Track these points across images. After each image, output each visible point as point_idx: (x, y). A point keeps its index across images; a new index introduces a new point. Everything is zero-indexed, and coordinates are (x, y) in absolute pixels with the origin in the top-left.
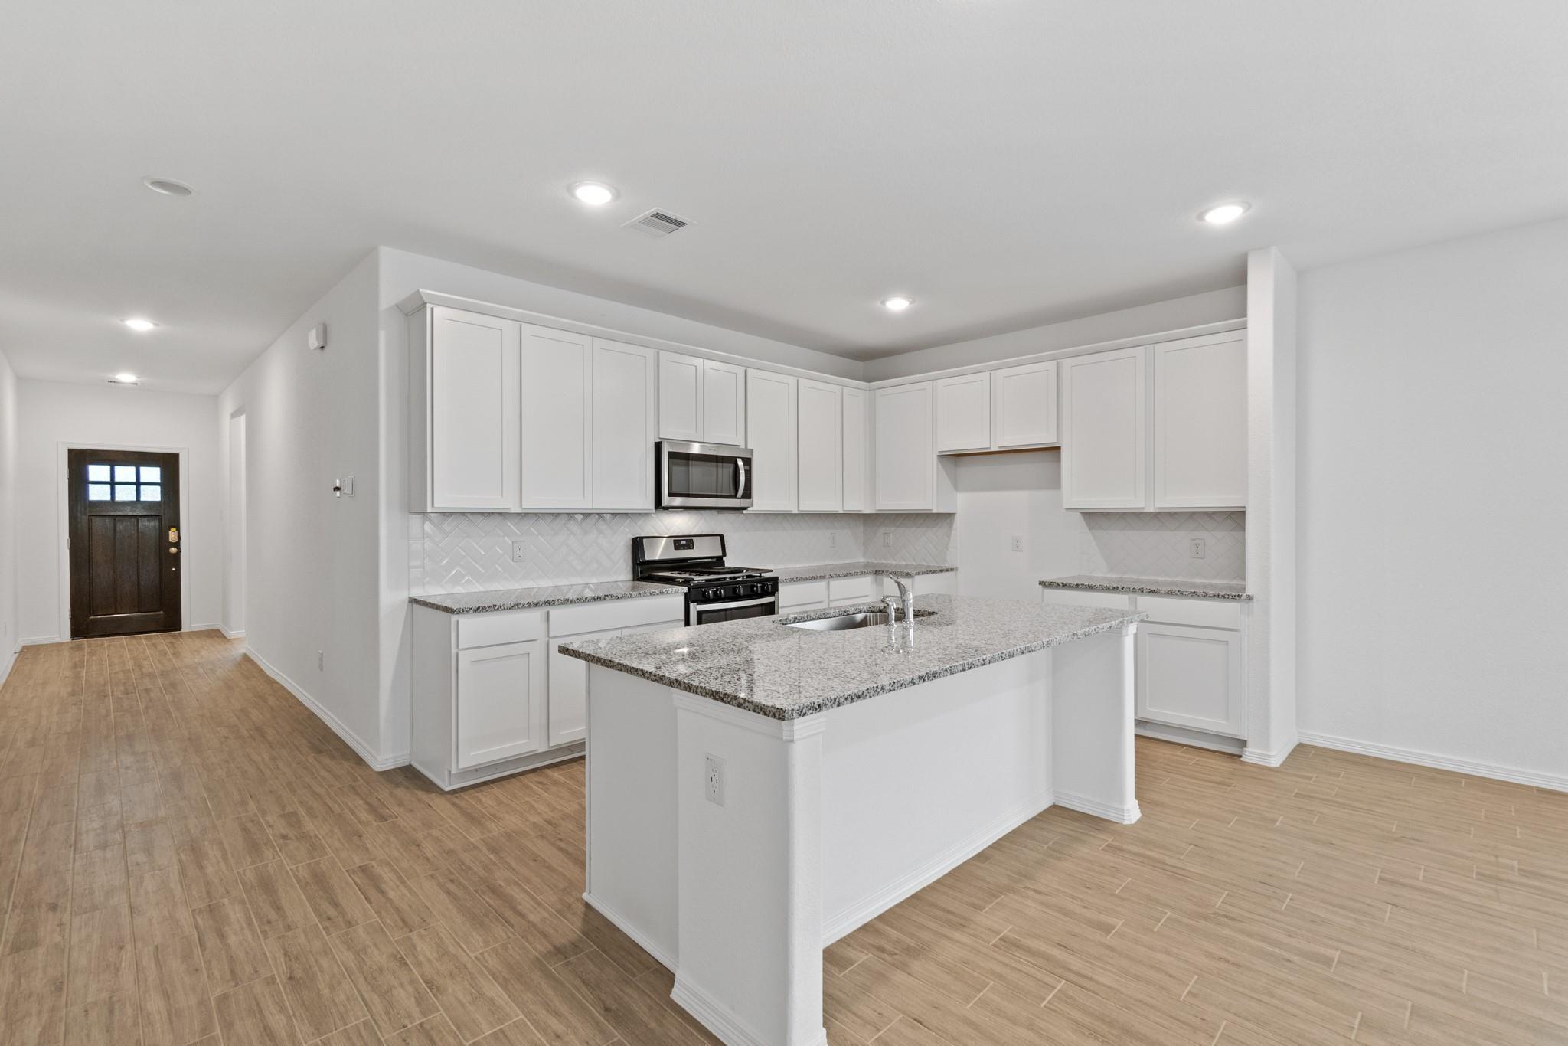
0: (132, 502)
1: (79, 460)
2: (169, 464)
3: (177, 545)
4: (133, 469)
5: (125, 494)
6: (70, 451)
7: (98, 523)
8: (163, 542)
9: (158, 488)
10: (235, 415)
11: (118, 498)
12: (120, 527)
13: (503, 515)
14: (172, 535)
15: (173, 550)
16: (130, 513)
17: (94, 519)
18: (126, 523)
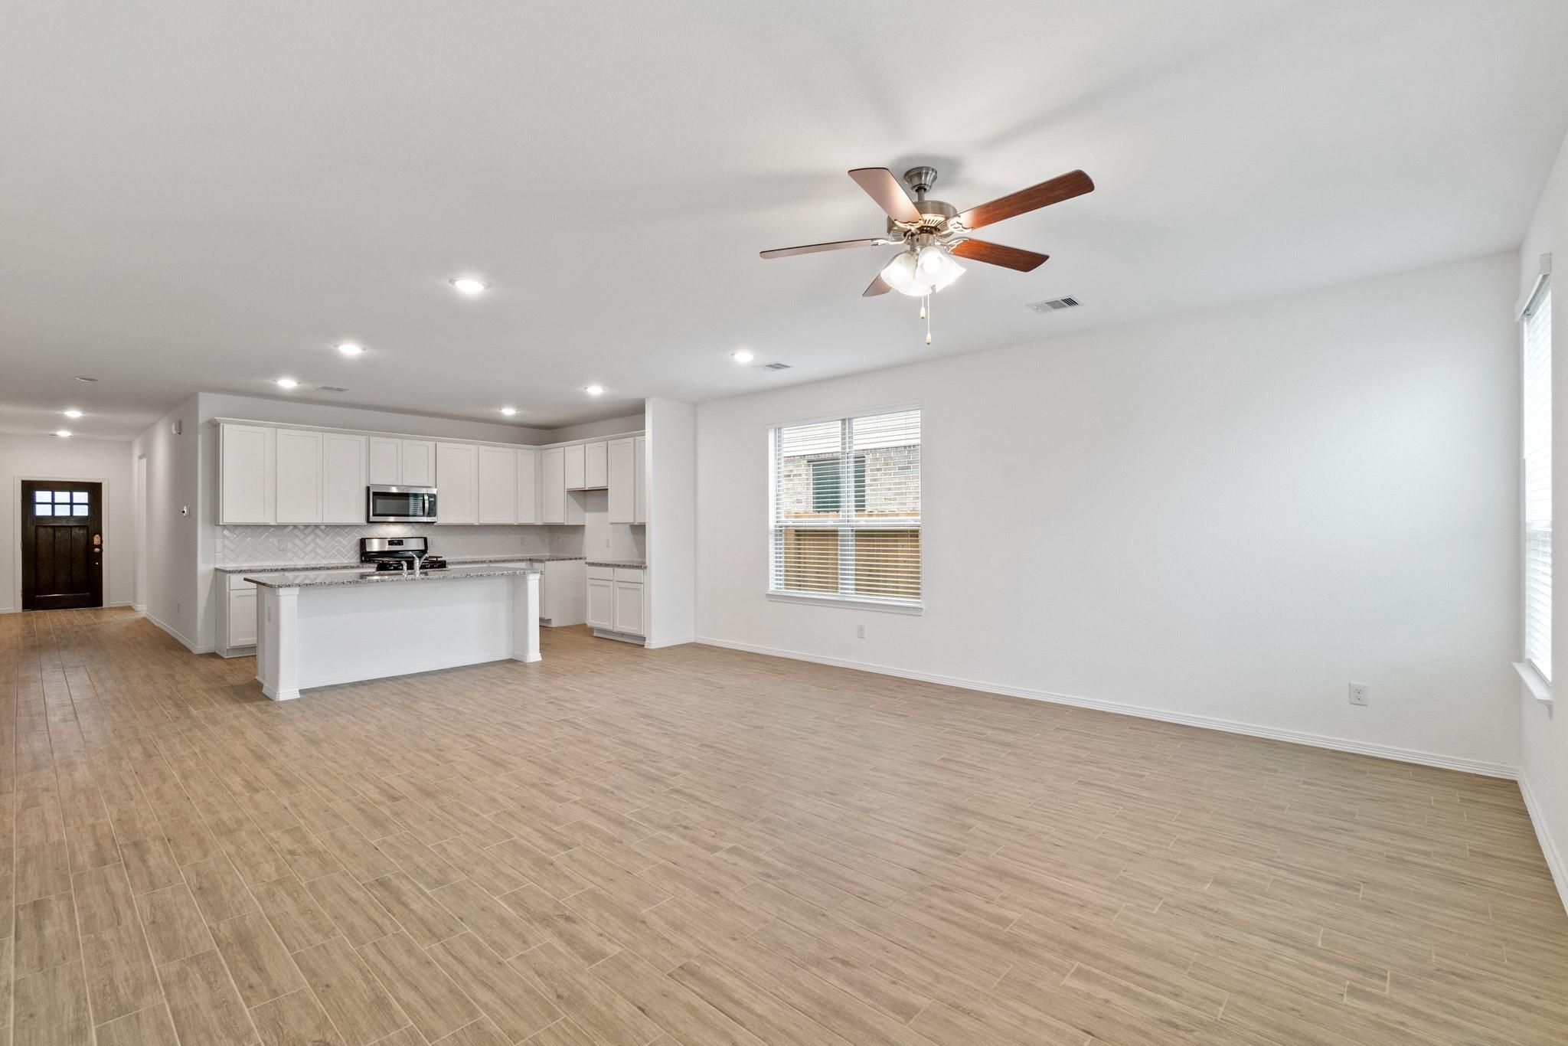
0: (68, 516)
1: (29, 489)
2: (94, 490)
3: (100, 546)
4: (68, 494)
5: (62, 511)
6: (23, 482)
7: (42, 531)
8: (89, 545)
9: (87, 507)
10: (140, 458)
11: (56, 514)
12: (58, 534)
13: (267, 527)
14: (96, 540)
15: (97, 550)
16: (65, 525)
17: (40, 529)
18: (63, 531)
